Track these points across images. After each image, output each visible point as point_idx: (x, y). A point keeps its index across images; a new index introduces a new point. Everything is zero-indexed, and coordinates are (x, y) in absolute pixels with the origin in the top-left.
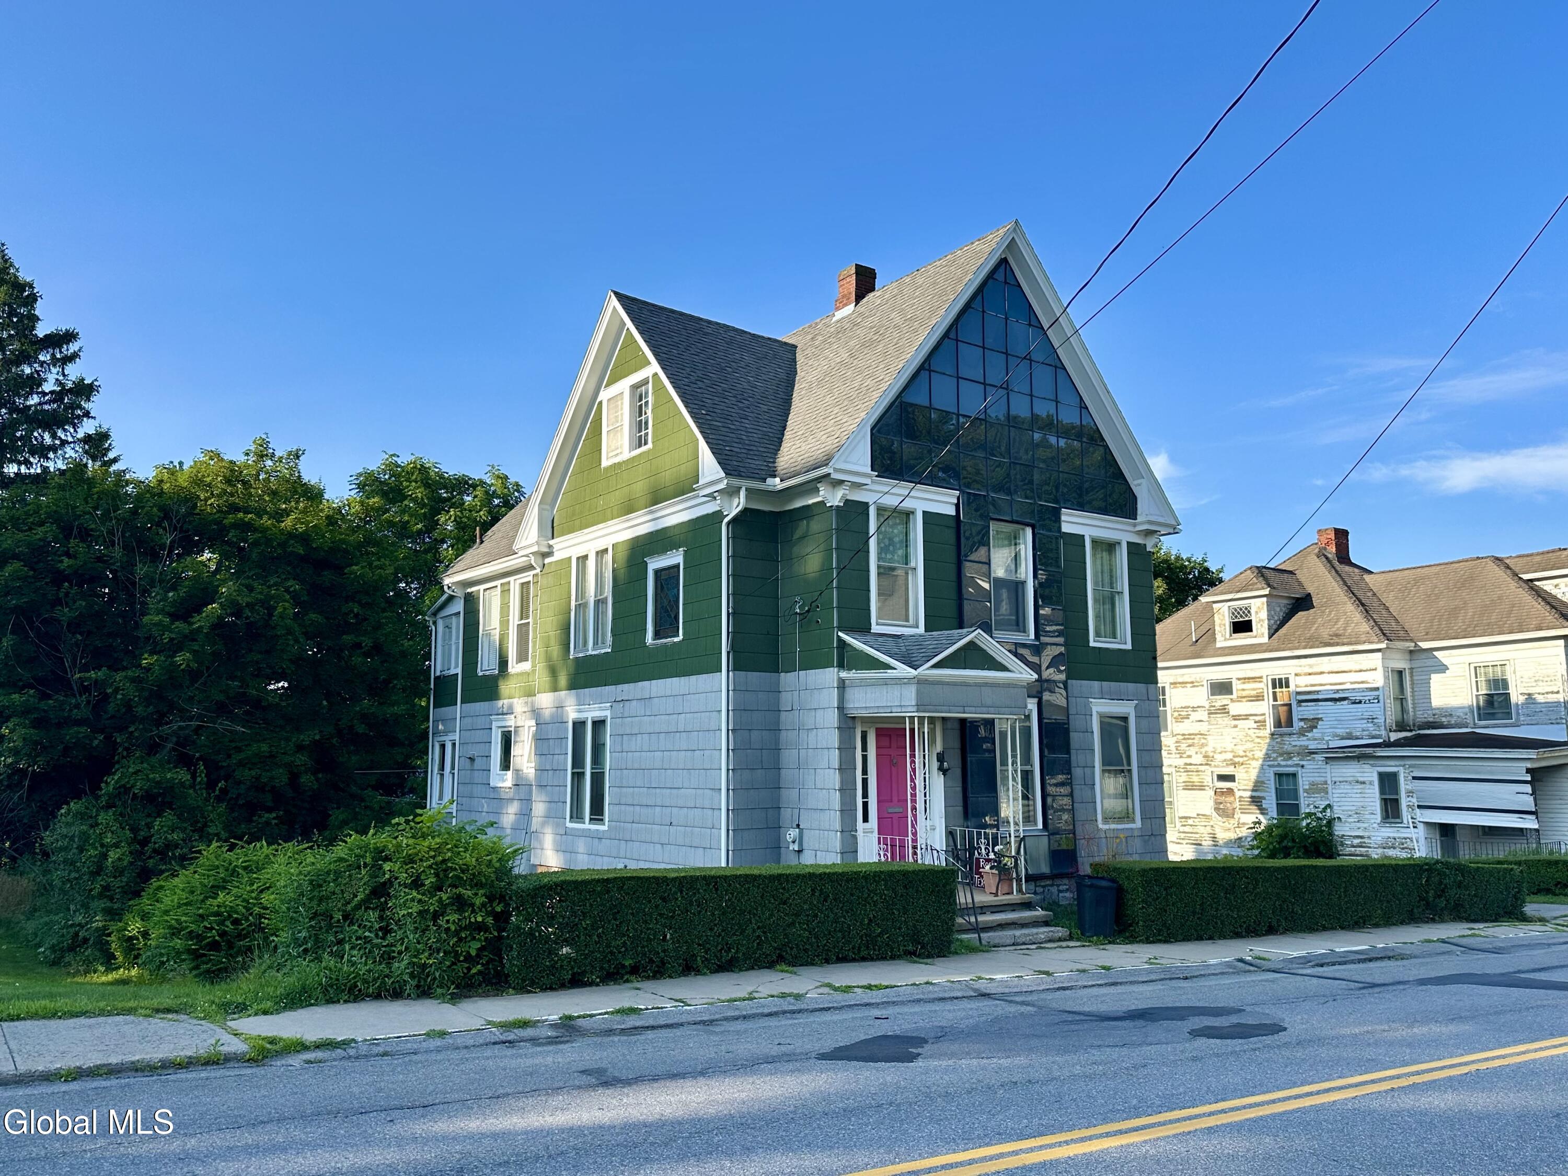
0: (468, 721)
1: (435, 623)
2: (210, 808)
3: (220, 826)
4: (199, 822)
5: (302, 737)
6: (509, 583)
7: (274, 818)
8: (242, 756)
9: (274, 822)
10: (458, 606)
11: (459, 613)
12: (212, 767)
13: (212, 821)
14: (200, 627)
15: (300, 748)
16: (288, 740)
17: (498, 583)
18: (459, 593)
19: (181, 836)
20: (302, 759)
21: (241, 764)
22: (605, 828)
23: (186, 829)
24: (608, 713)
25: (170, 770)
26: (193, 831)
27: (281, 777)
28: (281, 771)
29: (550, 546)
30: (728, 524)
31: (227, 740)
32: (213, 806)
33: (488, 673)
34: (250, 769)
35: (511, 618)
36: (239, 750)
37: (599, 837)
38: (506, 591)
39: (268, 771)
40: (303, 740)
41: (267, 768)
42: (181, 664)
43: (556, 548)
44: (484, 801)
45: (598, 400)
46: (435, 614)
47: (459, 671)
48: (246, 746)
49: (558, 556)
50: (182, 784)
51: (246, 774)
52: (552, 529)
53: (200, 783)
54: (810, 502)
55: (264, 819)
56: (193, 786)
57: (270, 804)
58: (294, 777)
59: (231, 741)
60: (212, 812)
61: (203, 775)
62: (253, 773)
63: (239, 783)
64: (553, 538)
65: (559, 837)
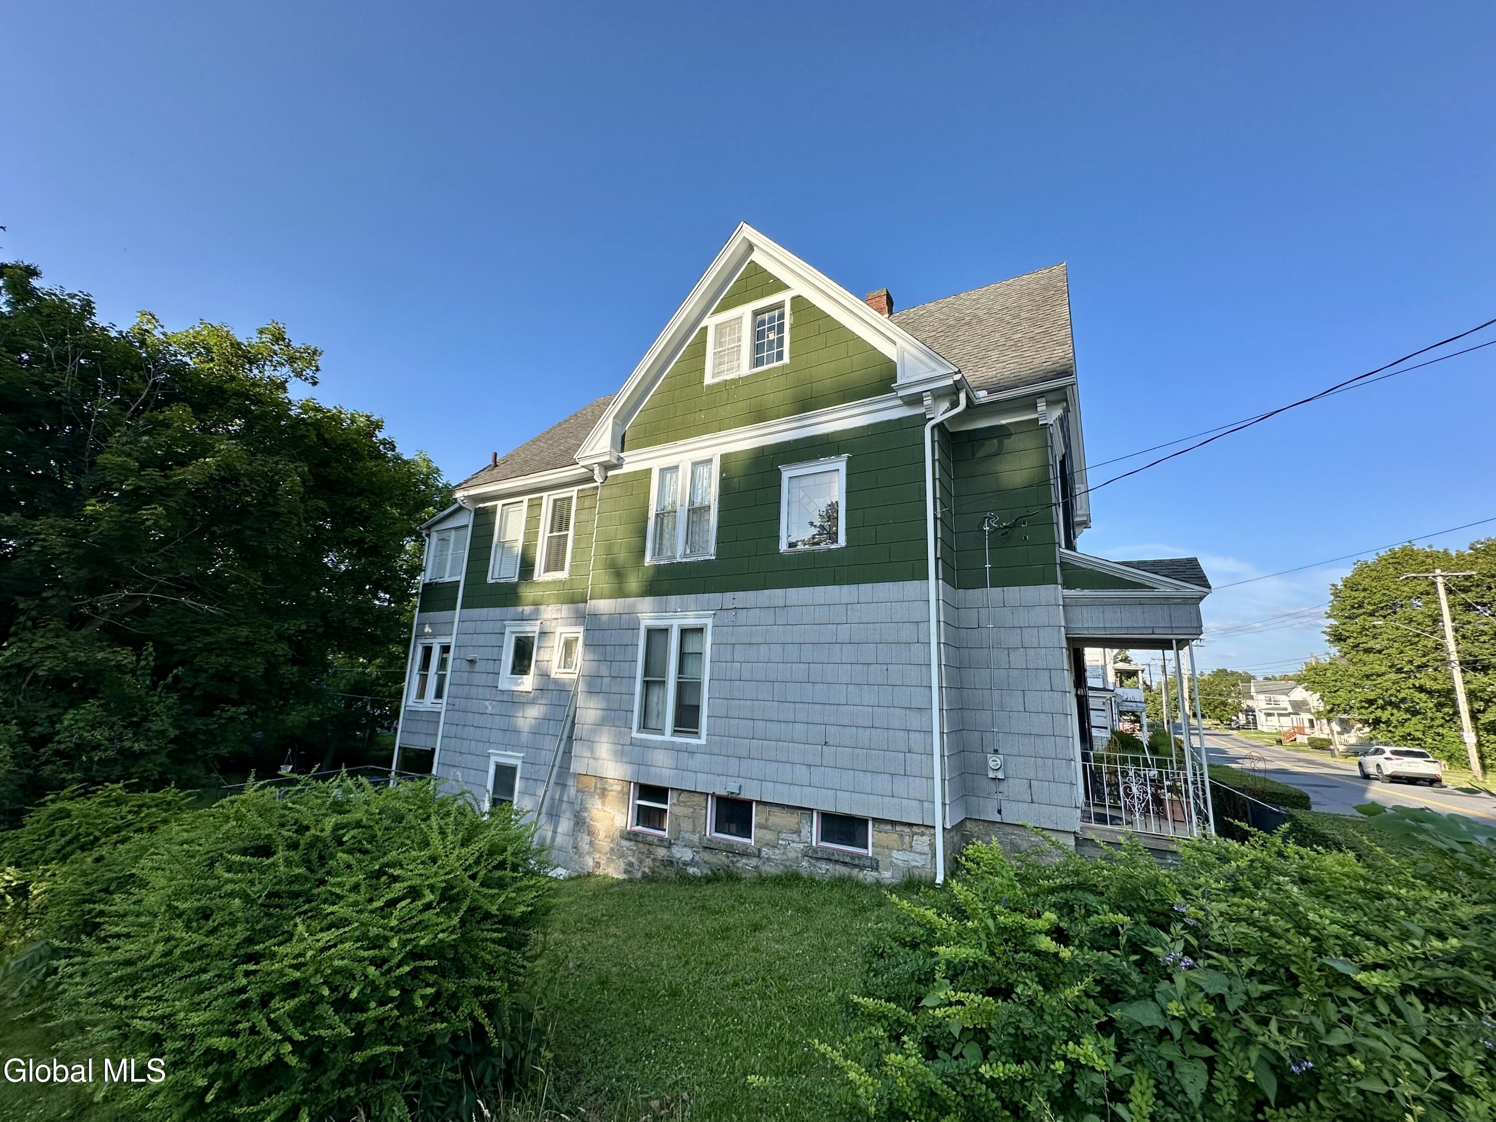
0: (467, 626)
1: (428, 535)
2: (156, 699)
3: (168, 721)
4: (136, 715)
5: (286, 626)
6: (541, 498)
7: (244, 713)
8: (209, 639)
9: (242, 717)
10: (466, 519)
11: (466, 526)
12: (164, 650)
13: (156, 715)
14: (183, 481)
15: (281, 637)
16: (269, 627)
17: (525, 498)
18: (468, 505)
19: (106, 734)
20: (282, 649)
21: (208, 649)
22: (703, 741)
23: (114, 724)
24: (709, 622)
25: (102, 649)
26: (125, 727)
27: (257, 666)
28: (258, 660)
29: (620, 459)
30: (933, 428)
31: (188, 620)
32: (160, 697)
33: (502, 581)
34: (217, 656)
35: (541, 530)
36: (207, 633)
37: (691, 752)
38: (535, 505)
39: (241, 659)
40: (288, 629)
41: (240, 655)
42: (147, 519)
43: (627, 460)
44: (487, 703)
45: (702, 325)
46: (429, 528)
47: (462, 578)
48: (215, 629)
49: (627, 469)
50: (119, 667)
51: (216, 662)
52: (622, 443)
53: (144, 668)
54: (1003, 422)
55: (229, 714)
56: (133, 672)
57: (234, 696)
58: (272, 667)
59: (193, 622)
60: (158, 704)
61: (151, 658)
62: (222, 660)
63: (199, 670)
64: (622, 451)
65: (620, 747)
